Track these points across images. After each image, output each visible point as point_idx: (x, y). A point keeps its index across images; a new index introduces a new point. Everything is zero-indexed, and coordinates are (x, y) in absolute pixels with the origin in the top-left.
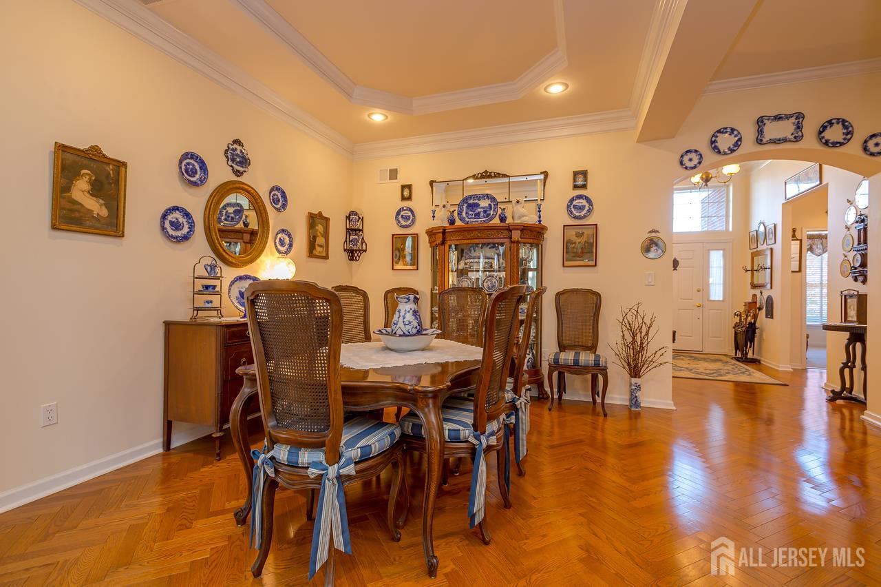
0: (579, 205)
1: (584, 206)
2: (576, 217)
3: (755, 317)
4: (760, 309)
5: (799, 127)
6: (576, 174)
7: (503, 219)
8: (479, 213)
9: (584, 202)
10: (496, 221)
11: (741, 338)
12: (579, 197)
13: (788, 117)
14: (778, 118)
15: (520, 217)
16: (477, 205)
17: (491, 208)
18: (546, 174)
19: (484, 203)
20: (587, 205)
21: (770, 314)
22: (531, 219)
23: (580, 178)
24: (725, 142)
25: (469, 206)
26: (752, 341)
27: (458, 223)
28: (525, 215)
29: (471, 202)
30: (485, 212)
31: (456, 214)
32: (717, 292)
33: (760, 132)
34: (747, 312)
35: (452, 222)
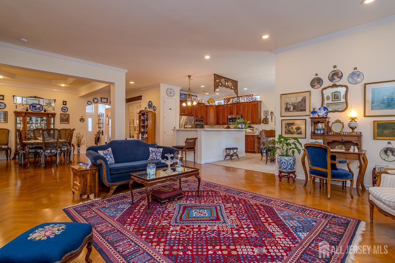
0: (64, 109)
1: (66, 109)
2: (64, 112)
3: (99, 135)
4: (100, 133)
5: (107, 101)
6: (63, 101)
7: (45, 111)
8: (37, 109)
9: (66, 108)
10: (43, 111)
11: (96, 141)
12: (64, 107)
13: (106, 98)
14: (104, 98)
15: (49, 111)
16: (36, 106)
17: (40, 108)
18: (55, 100)
19: (38, 106)
20: (67, 109)
21: (103, 134)
22: (52, 112)
23: (65, 103)
24: (96, 101)
25: (33, 106)
26: (99, 141)
27: (29, 111)
28: (50, 110)
29: (34, 105)
30: (39, 108)
31: (28, 108)
32: (90, 129)
33: (101, 100)
34: (98, 134)
35: (27, 110)
